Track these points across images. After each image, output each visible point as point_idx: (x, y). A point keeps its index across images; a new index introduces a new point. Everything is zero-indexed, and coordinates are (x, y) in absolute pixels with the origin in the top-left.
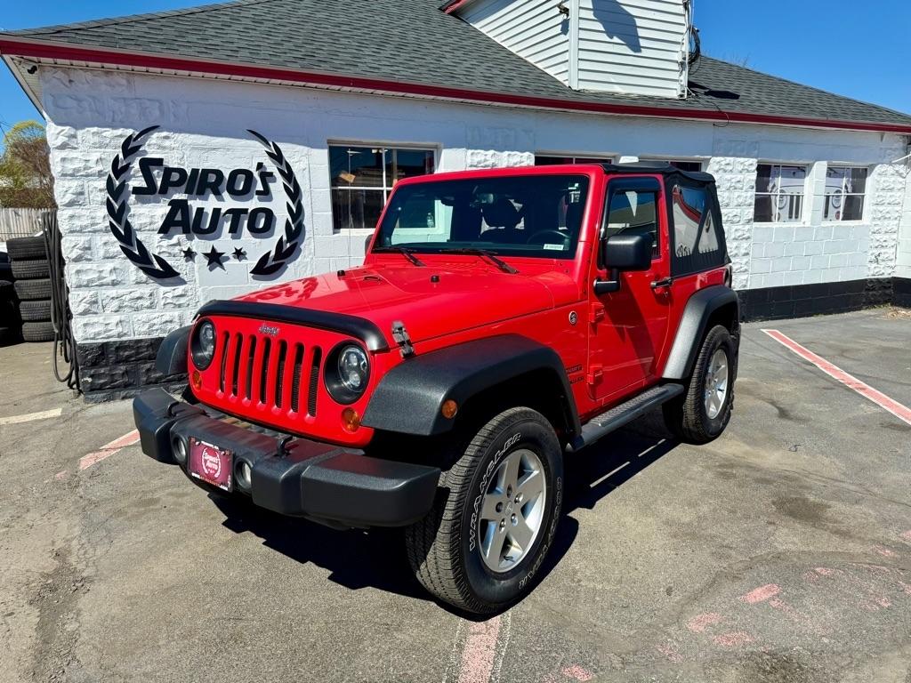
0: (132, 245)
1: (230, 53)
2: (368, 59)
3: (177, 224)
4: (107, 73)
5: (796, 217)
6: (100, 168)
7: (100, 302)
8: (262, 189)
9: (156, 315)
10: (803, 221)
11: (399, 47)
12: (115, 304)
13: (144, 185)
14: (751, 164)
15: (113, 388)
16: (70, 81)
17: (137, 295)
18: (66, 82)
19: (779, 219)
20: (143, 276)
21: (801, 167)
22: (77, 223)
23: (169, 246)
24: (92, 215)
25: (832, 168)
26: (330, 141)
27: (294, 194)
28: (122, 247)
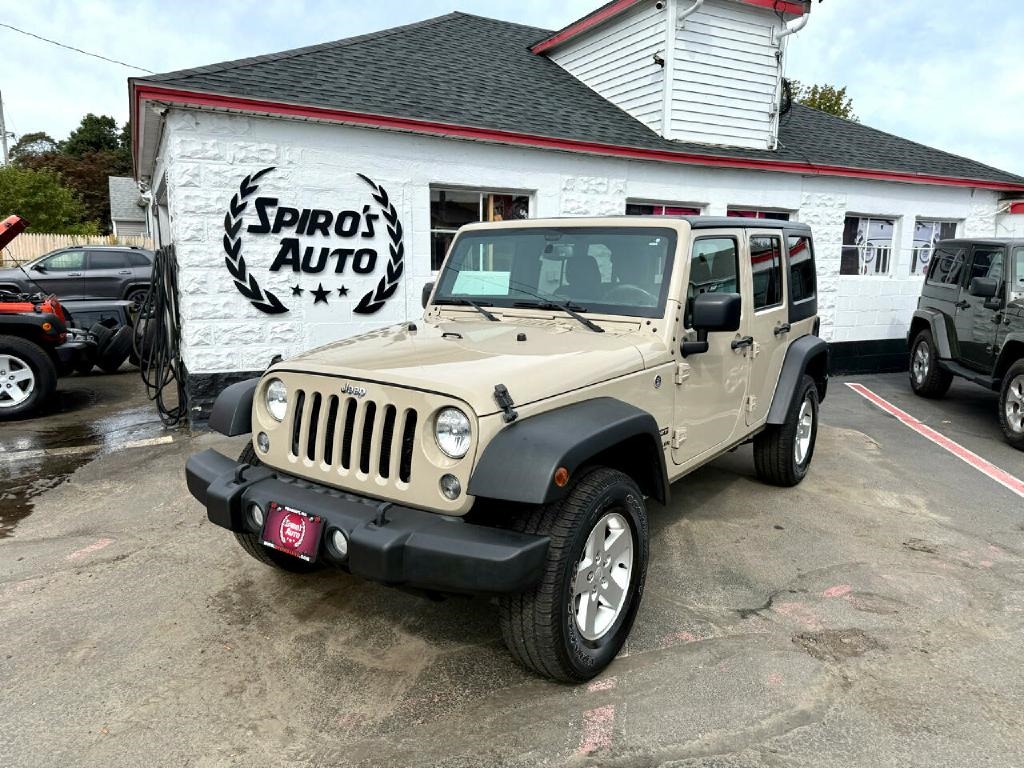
0: (245, 280)
1: (344, 100)
3: (288, 262)
4: (231, 116)
5: (883, 271)
6: (219, 206)
7: (213, 334)
8: (367, 230)
9: (265, 348)
12: (226, 337)
13: (259, 223)
17: (248, 329)
18: (193, 124)
19: (866, 272)
20: (254, 311)
21: (889, 220)
22: (196, 259)
23: (279, 283)
24: (210, 251)
25: (921, 222)
26: (432, 185)
27: (396, 236)
28: (236, 282)
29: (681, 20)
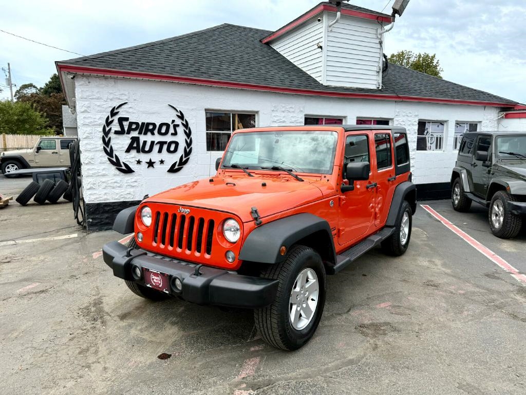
0: (113, 157)
1: (161, 69)
2: (225, 71)
3: (134, 148)
4: (105, 78)
5: (440, 148)
6: (100, 121)
7: (97, 184)
8: (174, 132)
9: (123, 190)
10: (443, 149)
11: (239, 64)
12: (104, 185)
13: (120, 130)
14: (415, 121)
15: (101, 224)
17: (115, 181)
18: (87, 82)
19: (430, 149)
20: (118, 172)
21: (442, 123)
22: (89, 147)
23: (129, 159)
24: (96, 143)
25: (458, 124)
26: (206, 110)
27: (188, 134)
28: (108, 158)
29: (330, 27)
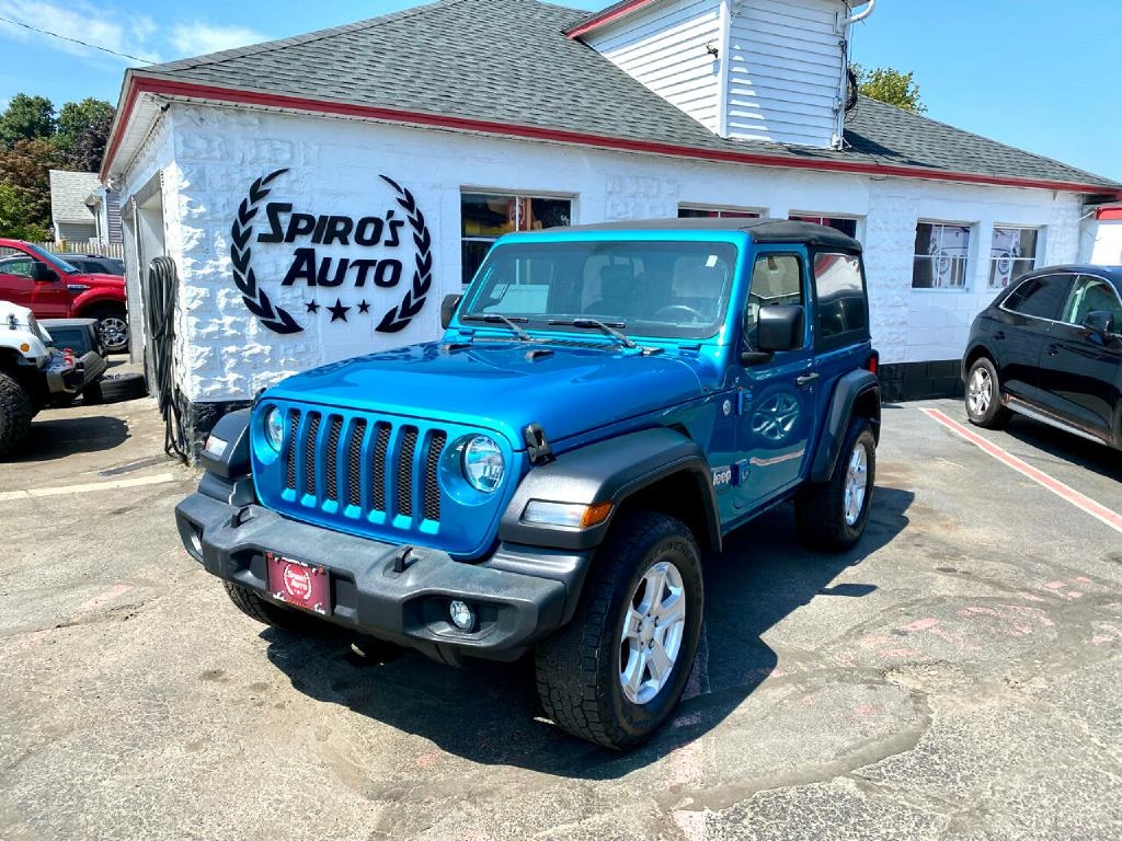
0: (254, 296)
2: (503, 100)
3: (302, 275)
4: (241, 112)
5: (960, 283)
6: (226, 212)
8: (391, 239)
10: (966, 286)
13: (270, 231)
14: (911, 224)
16: (202, 119)
18: (197, 120)
19: (940, 285)
20: (266, 331)
21: (965, 228)
23: (291, 299)
24: (216, 263)
25: (998, 232)
26: (462, 188)
27: (424, 244)
28: (244, 298)
